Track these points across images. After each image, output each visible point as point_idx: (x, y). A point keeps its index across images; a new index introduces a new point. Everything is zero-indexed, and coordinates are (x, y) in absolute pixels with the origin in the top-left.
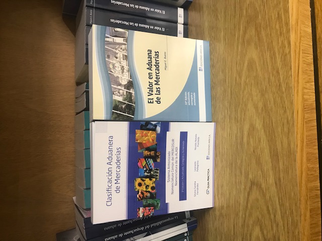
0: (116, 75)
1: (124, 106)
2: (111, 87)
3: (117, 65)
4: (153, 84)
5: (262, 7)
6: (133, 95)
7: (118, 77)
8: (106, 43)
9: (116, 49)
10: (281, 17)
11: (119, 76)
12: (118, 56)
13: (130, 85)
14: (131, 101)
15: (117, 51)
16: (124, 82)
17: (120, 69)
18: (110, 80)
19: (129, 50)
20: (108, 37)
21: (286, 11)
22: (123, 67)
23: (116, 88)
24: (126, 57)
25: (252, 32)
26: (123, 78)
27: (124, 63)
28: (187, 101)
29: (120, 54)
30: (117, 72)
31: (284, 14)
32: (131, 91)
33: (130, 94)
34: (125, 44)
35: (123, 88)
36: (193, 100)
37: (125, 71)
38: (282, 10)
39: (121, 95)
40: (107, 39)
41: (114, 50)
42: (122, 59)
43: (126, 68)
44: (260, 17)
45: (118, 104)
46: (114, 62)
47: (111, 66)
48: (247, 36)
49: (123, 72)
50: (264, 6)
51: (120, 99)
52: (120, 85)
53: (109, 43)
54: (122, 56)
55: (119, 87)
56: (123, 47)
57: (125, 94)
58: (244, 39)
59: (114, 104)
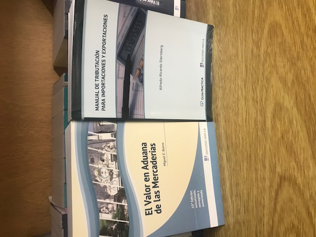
0: (102, 184)
1: (114, 227)
2: (96, 202)
3: (104, 170)
4: (151, 187)
6: (126, 208)
7: (105, 187)
8: (89, 142)
9: (102, 149)
11: (107, 185)
12: (105, 157)
13: (122, 194)
14: (123, 217)
15: (104, 152)
16: (113, 192)
17: (107, 174)
18: (95, 191)
19: (119, 147)
20: (91, 135)
22: (111, 171)
23: (102, 203)
24: (115, 158)
26: (112, 186)
27: (113, 166)
28: (194, 203)
29: (107, 155)
30: (104, 180)
32: (123, 204)
33: (122, 207)
34: (113, 141)
35: (112, 201)
36: (201, 200)
37: (114, 176)
39: (110, 212)
40: (90, 138)
41: (100, 151)
42: (110, 162)
43: (116, 171)
45: (106, 224)
46: (100, 166)
47: (96, 173)
49: (111, 179)
51: (109, 217)
52: (108, 197)
53: (93, 142)
54: (110, 158)
55: (107, 201)
56: (111, 144)
57: (115, 209)
59: (101, 226)
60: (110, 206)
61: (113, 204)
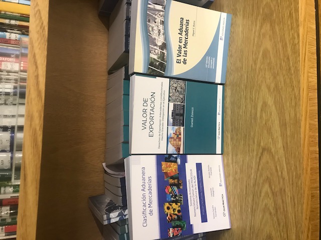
0: (153, 37)
1: (157, 64)
2: (149, 47)
3: (155, 28)
4: (182, 47)
5: (277, 7)
6: (165, 55)
7: (155, 39)
8: (148, 9)
9: (156, 15)
10: (292, 15)
11: (156, 38)
12: (157, 21)
13: (164, 46)
14: (163, 59)
15: (156, 17)
16: (160, 44)
17: (157, 32)
18: (149, 40)
19: (166, 16)
20: (150, 4)
21: (297, 10)
22: (160, 30)
23: (152, 48)
24: (163, 23)
25: (267, 27)
26: (159, 40)
27: (161, 27)
28: (208, 64)
29: (158, 20)
30: (154, 35)
31: (295, 12)
32: (164, 52)
33: (164, 53)
34: (163, 11)
35: (158, 48)
36: (212, 64)
37: (161, 34)
38: (293, 9)
39: (156, 54)
40: (149, 6)
41: (154, 16)
42: (159, 24)
43: (162, 31)
44: (274, 15)
45: (153, 61)
46: (153, 25)
47: (151, 29)
48: (263, 31)
49: (159, 35)
50: (279, 6)
51: (155, 57)
52: (156, 45)
53: (151, 9)
54: (159, 22)
55: (155, 47)
56: (161, 13)
57: (159, 53)
58: (259, 33)
59: (150, 61)
60: (156, 51)
61: (158, 51)
